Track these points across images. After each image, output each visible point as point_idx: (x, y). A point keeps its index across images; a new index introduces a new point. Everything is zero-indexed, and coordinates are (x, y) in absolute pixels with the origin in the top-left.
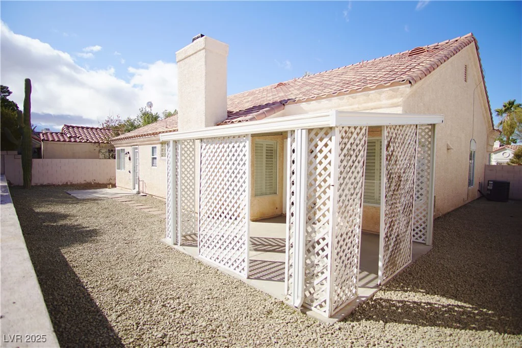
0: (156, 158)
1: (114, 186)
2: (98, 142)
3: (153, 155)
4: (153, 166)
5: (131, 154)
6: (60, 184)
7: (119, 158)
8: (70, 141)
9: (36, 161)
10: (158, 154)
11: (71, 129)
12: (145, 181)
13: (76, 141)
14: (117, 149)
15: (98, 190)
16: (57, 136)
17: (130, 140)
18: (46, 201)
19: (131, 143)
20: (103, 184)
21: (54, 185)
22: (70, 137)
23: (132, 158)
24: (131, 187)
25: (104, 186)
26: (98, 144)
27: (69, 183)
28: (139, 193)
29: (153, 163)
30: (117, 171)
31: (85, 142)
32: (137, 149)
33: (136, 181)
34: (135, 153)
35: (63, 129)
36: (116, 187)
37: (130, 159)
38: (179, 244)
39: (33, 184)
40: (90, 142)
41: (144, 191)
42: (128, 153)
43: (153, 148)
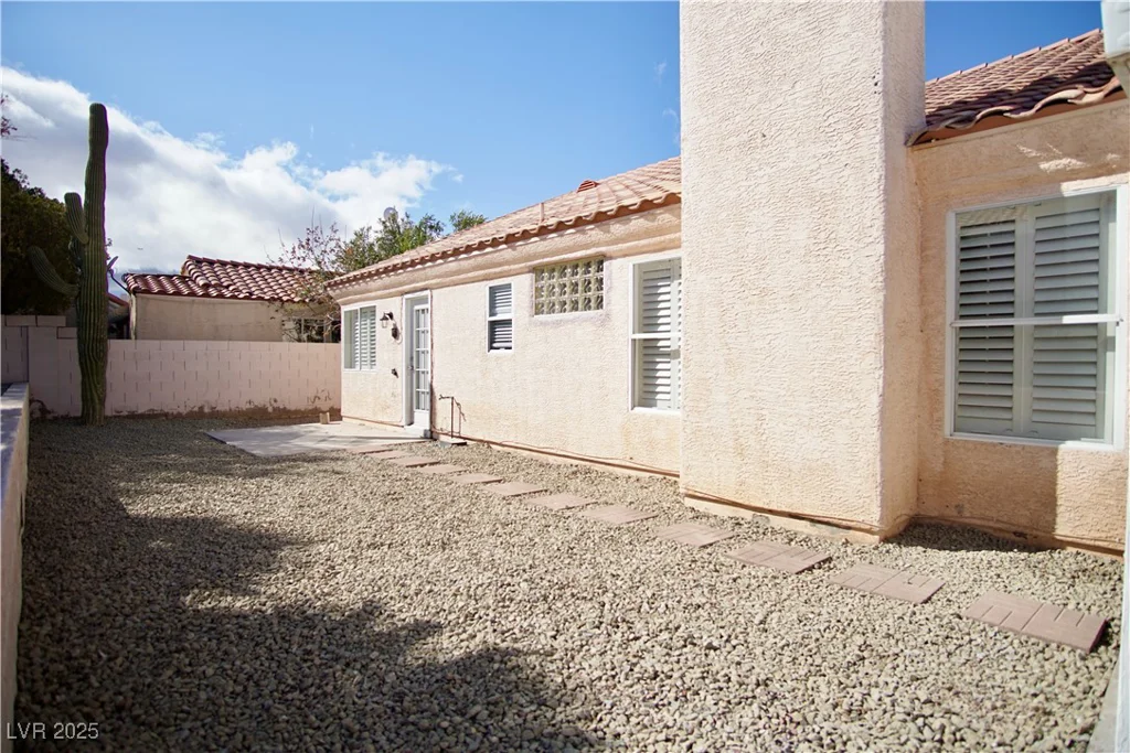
0: (508, 323)
1: (336, 415)
2: (279, 300)
3: (492, 314)
4: (491, 348)
5: (401, 321)
6: (183, 411)
7: (353, 335)
8: (207, 295)
9: (117, 347)
10: (517, 307)
11: (205, 267)
12: (457, 399)
13: (221, 296)
14: (344, 309)
15: (295, 428)
16: (172, 283)
17: (402, 276)
19: (401, 284)
20: (297, 412)
21: (166, 415)
22: (207, 286)
23: (403, 333)
24: (402, 417)
25: (312, 416)
26: (278, 304)
27: (206, 410)
28: (431, 435)
29: (492, 340)
30: (345, 372)
31: (245, 298)
32: (423, 300)
33: (421, 395)
34: (415, 317)
35: (184, 268)
36: (341, 419)
37: (395, 334)
39: (108, 412)
40: (260, 298)
41: (456, 430)
42: (391, 315)
43: (493, 291)
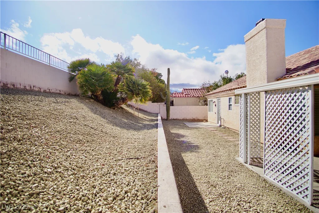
0: (231, 105)
1: (207, 121)
2: (199, 97)
3: (229, 103)
4: (229, 110)
5: (216, 103)
6: (181, 119)
7: (210, 105)
8: (186, 97)
9: (171, 107)
10: (232, 102)
11: (186, 90)
12: (224, 119)
13: (188, 97)
14: (208, 100)
15: (198, 123)
16: (180, 94)
17: (216, 95)
18: (175, 127)
19: (216, 96)
20: (201, 120)
21: (178, 119)
22: (186, 95)
23: (217, 105)
24: (216, 122)
25: (202, 121)
26: (198, 98)
27: (185, 119)
28: (221, 126)
29: (229, 108)
30: (209, 113)
31: (192, 97)
32: (219, 99)
33: (219, 119)
34: (219, 102)
35: (182, 91)
36: (208, 122)
37: (215, 105)
38: (248, 163)
39: (170, 118)
40: (195, 97)
41: (224, 125)
42: (215, 102)
43: (229, 98)
